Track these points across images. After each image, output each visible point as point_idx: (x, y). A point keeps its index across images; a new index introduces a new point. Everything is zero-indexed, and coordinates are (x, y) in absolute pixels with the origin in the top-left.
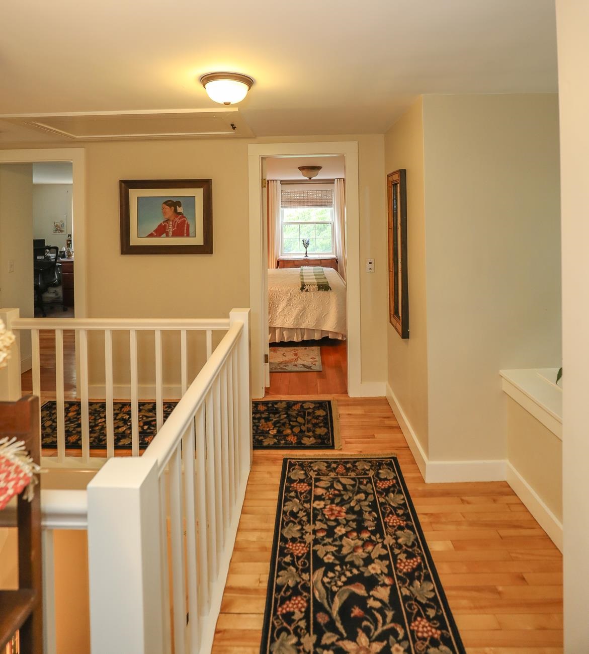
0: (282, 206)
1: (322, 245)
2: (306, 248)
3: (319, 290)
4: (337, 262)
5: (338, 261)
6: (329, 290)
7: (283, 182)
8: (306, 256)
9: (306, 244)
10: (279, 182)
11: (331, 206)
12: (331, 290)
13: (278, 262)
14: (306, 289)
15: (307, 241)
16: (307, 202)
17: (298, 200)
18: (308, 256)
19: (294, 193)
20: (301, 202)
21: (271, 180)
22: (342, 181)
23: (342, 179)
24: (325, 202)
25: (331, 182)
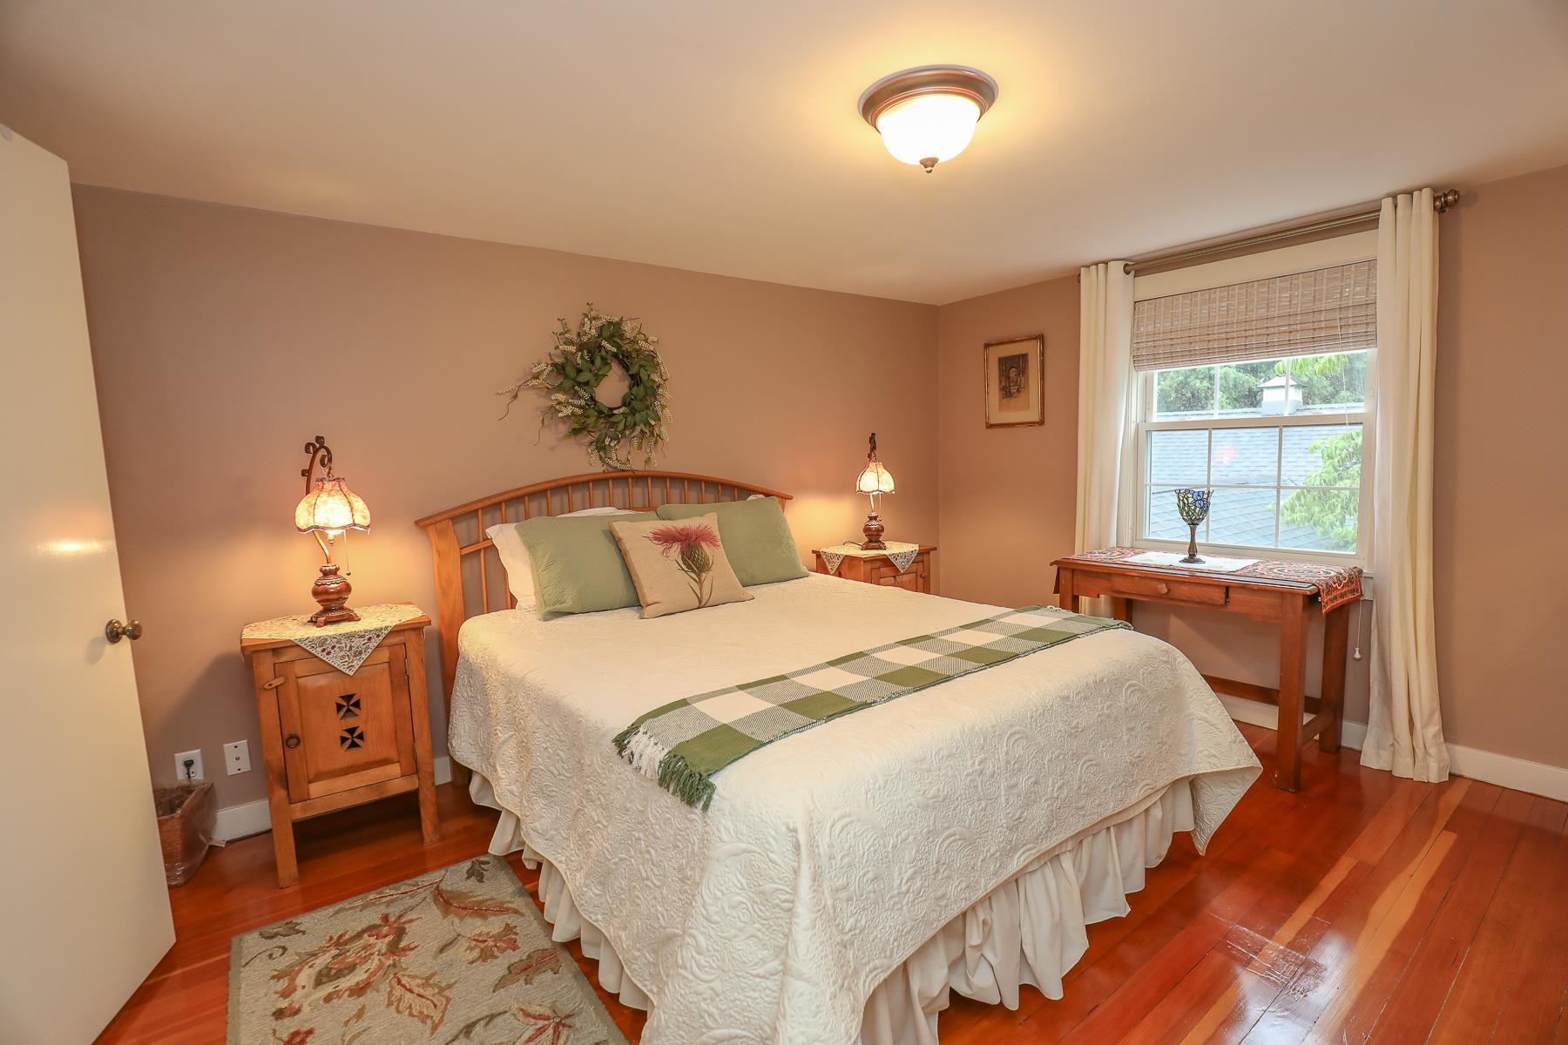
0: (1135, 359)
2: (1193, 524)
3: (662, 782)
7: (1138, 267)
8: (1192, 558)
10: (1116, 269)
11: (1369, 339)
13: (1059, 572)
14: (627, 751)
15: (1191, 500)
16: (1243, 334)
17: (1205, 331)
18: (1198, 561)
19: (1188, 302)
20: (1216, 337)
21: (1086, 263)
22: (1424, 201)
23: (1420, 189)
24: (1331, 324)
25: (1362, 219)
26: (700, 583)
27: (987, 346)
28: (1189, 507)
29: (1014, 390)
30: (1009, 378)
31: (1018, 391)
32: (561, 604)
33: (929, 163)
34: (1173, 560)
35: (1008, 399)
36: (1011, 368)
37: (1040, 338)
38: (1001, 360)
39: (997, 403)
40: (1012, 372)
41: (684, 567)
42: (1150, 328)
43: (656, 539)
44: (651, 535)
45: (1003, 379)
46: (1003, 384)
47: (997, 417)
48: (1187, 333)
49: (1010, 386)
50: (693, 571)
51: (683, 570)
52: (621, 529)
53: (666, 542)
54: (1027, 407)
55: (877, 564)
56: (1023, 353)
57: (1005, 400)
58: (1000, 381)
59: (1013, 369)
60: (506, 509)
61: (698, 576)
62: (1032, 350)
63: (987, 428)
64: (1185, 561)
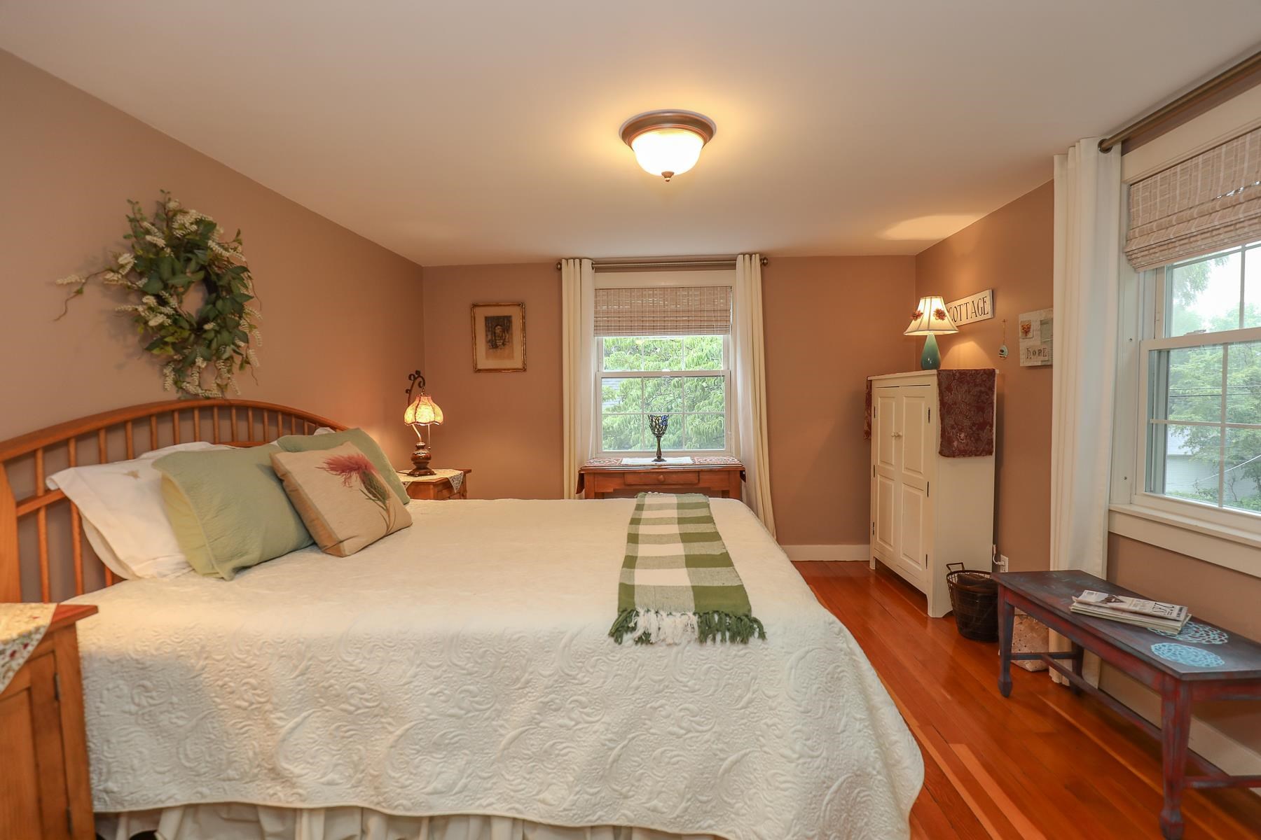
0: (597, 328)
1: (698, 433)
2: (659, 437)
3: (702, 638)
4: (743, 477)
5: (747, 473)
6: (754, 640)
7: (601, 266)
8: (659, 459)
9: (659, 427)
10: (587, 265)
11: (724, 329)
12: (762, 635)
13: (581, 477)
14: (638, 633)
15: (660, 421)
16: (663, 319)
17: (640, 314)
18: (663, 460)
19: (629, 294)
20: (647, 319)
21: (567, 257)
22: (756, 259)
23: (755, 254)
24: (709, 319)
25: (728, 263)
26: (387, 510)
27: (475, 306)
28: (659, 426)
29: (499, 343)
30: (495, 333)
31: (503, 344)
32: (242, 556)
33: (668, 175)
34: (649, 461)
35: (495, 350)
36: (497, 326)
37: (520, 305)
38: (488, 319)
39: (484, 354)
40: (499, 330)
41: (370, 496)
42: (605, 307)
43: (332, 469)
44: (325, 466)
45: (489, 334)
46: (490, 337)
47: (483, 363)
48: (629, 315)
49: (496, 340)
50: (379, 499)
51: (370, 499)
52: (287, 461)
53: (343, 471)
54: (511, 356)
55: (440, 488)
56: (509, 315)
57: (491, 350)
58: (487, 335)
59: (499, 327)
60: (76, 449)
61: (384, 503)
62: (515, 313)
63: (476, 372)
64: (655, 460)
